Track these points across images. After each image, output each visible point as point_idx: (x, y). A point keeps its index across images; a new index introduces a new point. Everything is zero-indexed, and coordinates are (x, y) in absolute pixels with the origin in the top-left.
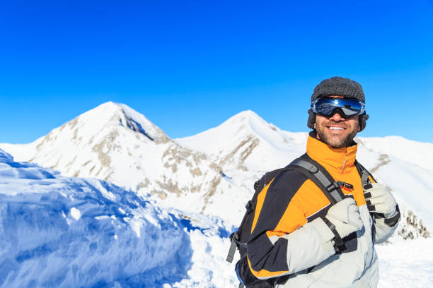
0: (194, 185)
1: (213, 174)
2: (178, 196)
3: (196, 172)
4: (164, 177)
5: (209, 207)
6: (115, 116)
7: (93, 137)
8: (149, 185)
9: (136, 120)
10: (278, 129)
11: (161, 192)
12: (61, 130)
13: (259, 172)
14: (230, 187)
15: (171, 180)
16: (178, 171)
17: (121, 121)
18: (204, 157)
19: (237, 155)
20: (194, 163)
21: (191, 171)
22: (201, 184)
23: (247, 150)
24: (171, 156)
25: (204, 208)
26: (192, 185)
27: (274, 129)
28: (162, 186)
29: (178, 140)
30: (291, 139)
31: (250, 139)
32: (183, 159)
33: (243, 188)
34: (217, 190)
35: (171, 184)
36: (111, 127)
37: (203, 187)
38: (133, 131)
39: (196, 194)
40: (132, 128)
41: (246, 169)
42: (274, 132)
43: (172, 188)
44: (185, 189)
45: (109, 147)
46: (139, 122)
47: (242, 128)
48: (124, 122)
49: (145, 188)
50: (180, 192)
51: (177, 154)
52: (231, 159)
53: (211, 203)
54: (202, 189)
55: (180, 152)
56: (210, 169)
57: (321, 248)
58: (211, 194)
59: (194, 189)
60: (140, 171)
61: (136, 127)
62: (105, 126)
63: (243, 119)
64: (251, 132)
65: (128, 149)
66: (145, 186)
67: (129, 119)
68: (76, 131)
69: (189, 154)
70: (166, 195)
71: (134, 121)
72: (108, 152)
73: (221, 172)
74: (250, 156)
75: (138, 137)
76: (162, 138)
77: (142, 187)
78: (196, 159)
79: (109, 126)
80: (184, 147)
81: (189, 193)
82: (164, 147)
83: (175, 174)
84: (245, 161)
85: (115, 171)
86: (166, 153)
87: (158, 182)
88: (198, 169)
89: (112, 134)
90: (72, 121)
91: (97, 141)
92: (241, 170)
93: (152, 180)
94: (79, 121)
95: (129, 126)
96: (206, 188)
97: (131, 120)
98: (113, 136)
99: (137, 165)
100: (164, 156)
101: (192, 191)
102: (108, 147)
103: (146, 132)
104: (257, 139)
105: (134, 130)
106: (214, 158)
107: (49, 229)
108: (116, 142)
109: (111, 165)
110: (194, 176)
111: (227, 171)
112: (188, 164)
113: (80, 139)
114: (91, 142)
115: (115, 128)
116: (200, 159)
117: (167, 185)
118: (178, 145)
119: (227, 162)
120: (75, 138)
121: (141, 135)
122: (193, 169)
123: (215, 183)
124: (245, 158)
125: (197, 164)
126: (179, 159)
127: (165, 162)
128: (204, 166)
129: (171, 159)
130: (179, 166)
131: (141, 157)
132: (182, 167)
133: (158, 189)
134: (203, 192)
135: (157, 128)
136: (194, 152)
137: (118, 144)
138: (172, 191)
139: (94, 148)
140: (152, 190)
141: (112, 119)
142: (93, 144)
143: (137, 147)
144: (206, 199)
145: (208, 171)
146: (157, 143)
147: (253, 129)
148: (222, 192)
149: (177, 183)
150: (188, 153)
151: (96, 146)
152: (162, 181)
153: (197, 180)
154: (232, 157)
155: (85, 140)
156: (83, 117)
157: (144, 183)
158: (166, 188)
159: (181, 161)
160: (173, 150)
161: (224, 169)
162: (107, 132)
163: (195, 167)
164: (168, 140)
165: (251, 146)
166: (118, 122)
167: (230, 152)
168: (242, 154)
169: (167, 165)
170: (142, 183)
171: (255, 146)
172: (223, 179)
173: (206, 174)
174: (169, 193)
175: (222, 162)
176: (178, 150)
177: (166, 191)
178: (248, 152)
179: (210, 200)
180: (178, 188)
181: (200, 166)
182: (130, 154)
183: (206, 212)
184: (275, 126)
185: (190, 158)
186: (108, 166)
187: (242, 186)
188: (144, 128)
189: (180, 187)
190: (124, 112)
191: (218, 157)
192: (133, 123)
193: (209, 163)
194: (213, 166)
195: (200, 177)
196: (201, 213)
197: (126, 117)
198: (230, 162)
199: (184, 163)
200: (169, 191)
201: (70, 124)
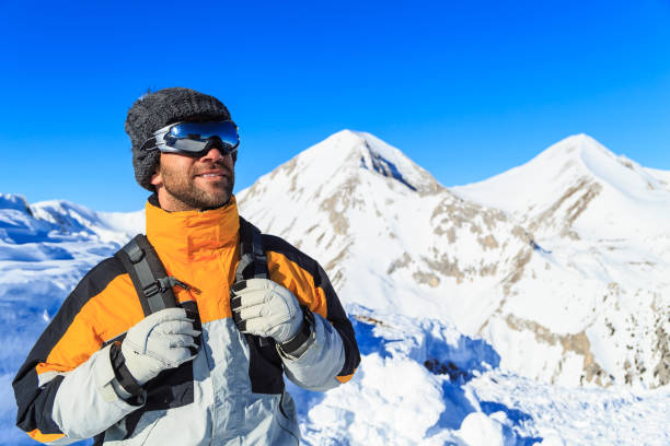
0: (484, 264)
1: (517, 246)
2: (459, 282)
3: (490, 243)
4: (435, 250)
5: (511, 301)
6: (354, 153)
7: (321, 188)
8: (410, 264)
9: (388, 159)
10: (635, 165)
11: (431, 275)
12: (272, 178)
13: (601, 241)
14: (547, 267)
15: (445, 255)
16: (458, 241)
17: (363, 160)
18: (502, 217)
19: (561, 213)
20: (484, 227)
21: (480, 241)
22: (498, 262)
23: (578, 203)
24: (445, 215)
25: (502, 302)
26: (481, 263)
27: (628, 166)
28: (431, 265)
29: (457, 189)
30: (662, 182)
31: (583, 184)
32: (466, 221)
33: (572, 269)
34: (525, 272)
35: (446, 262)
36: (348, 170)
37: (501, 266)
38: (382, 176)
39: (489, 278)
40: (381, 171)
41: (576, 237)
42: (628, 170)
43: (449, 268)
44: (470, 270)
45: (346, 204)
46: (392, 161)
47: (568, 165)
48: (369, 162)
49: (405, 268)
50: (462, 275)
51: (456, 213)
52: (549, 220)
53: (515, 293)
54: (498, 270)
55: (460, 209)
56: (512, 237)
57: (100, 398)
58: (515, 279)
59: (485, 271)
60: (395, 240)
61: (387, 169)
62: (338, 170)
63: (570, 150)
64: (584, 172)
65: (375, 205)
66: (405, 265)
67: (377, 157)
68: (295, 178)
69: (477, 212)
70: (438, 280)
71: (385, 161)
72: (344, 211)
73: (532, 242)
74: (583, 214)
75: (391, 186)
76: (431, 186)
77: (399, 266)
78: (488, 220)
79: (345, 170)
80: (466, 199)
81: (477, 277)
82: (434, 201)
83: (453, 245)
84: (575, 222)
85: (356, 241)
86: (438, 211)
87: (425, 260)
88: (492, 236)
89: (349, 181)
90: (288, 163)
91: (326, 194)
92: (567, 239)
93: (415, 256)
94: (298, 163)
95: (376, 168)
96: (505, 269)
97: (379, 158)
98: (351, 185)
99: (390, 230)
100: (434, 215)
101: (482, 274)
102: (344, 203)
103: (404, 177)
104: (597, 184)
105: (385, 174)
106: (519, 218)
107: (9, 339)
108: (355, 195)
109: (350, 231)
110: (485, 249)
111: (543, 240)
112: (475, 229)
113: (302, 190)
114: (317, 196)
115: (354, 171)
116: (495, 220)
117: (440, 264)
118: (456, 198)
119: (543, 224)
120: (293, 189)
121: (396, 182)
122: (483, 236)
123: (522, 261)
124: (575, 217)
125: (489, 228)
126: (460, 221)
127: (435, 226)
128: (502, 231)
129: (445, 221)
130: (459, 232)
131: (396, 218)
132: (464, 232)
133: (426, 269)
134: (500, 276)
135: (422, 169)
136: (485, 209)
137: (360, 198)
138: (448, 275)
139: (322, 205)
140: (416, 271)
141: (349, 157)
142: (321, 199)
143: (390, 202)
144: (506, 288)
145: (508, 239)
146: (423, 194)
147: (588, 165)
148: (534, 277)
149: (456, 261)
150: (473, 210)
151: (326, 201)
152: (431, 256)
153: (491, 256)
154: (551, 215)
155: (309, 193)
156: (305, 156)
157: (403, 260)
158: (438, 269)
159: (463, 224)
160: (448, 206)
161: (538, 236)
162: (342, 178)
163: (486, 233)
164: (439, 189)
165: (585, 197)
166: (360, 163)
167: (547, 207)
168: (570, 210)
169: (439, 231)
170: (398, 261)
171: (593, 196)
172: (535, 254)
173: (505, 245)
174: (443, 278)
175: (533, 225)
176: (457, 205)
177: (438, 274)
178: (580, 208)
179: (512, 289)
180: (457, 269)
181: (494, 232)
182: (379, 214)
183: (506, 310)
184: (629, 161)
185: (478, 219)
186: (345, 232)
187: (569, 265)
188: (400, 170)
189: (461, 267)
190: (368, 146)
191: (526, 216)
192: (382, 163)
193: (510, 227)
194: (518, 232)
195: (495, 250)
196: (498, 311)
197: (371, 153)
198: (548, 225)
199: (467, 227)
200: (442, 273)
201: (285, 168)
